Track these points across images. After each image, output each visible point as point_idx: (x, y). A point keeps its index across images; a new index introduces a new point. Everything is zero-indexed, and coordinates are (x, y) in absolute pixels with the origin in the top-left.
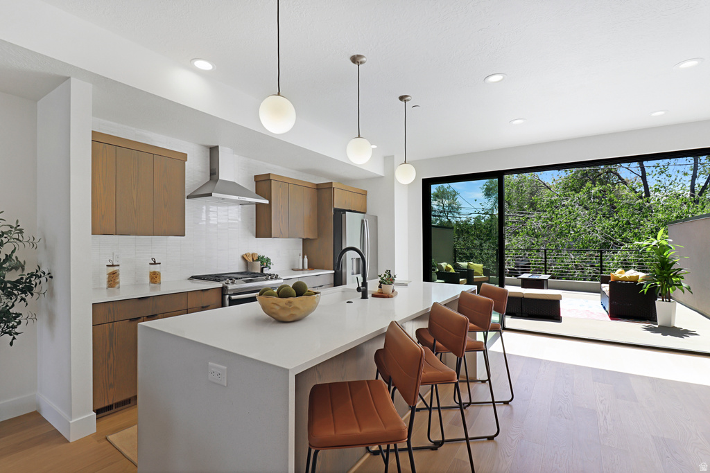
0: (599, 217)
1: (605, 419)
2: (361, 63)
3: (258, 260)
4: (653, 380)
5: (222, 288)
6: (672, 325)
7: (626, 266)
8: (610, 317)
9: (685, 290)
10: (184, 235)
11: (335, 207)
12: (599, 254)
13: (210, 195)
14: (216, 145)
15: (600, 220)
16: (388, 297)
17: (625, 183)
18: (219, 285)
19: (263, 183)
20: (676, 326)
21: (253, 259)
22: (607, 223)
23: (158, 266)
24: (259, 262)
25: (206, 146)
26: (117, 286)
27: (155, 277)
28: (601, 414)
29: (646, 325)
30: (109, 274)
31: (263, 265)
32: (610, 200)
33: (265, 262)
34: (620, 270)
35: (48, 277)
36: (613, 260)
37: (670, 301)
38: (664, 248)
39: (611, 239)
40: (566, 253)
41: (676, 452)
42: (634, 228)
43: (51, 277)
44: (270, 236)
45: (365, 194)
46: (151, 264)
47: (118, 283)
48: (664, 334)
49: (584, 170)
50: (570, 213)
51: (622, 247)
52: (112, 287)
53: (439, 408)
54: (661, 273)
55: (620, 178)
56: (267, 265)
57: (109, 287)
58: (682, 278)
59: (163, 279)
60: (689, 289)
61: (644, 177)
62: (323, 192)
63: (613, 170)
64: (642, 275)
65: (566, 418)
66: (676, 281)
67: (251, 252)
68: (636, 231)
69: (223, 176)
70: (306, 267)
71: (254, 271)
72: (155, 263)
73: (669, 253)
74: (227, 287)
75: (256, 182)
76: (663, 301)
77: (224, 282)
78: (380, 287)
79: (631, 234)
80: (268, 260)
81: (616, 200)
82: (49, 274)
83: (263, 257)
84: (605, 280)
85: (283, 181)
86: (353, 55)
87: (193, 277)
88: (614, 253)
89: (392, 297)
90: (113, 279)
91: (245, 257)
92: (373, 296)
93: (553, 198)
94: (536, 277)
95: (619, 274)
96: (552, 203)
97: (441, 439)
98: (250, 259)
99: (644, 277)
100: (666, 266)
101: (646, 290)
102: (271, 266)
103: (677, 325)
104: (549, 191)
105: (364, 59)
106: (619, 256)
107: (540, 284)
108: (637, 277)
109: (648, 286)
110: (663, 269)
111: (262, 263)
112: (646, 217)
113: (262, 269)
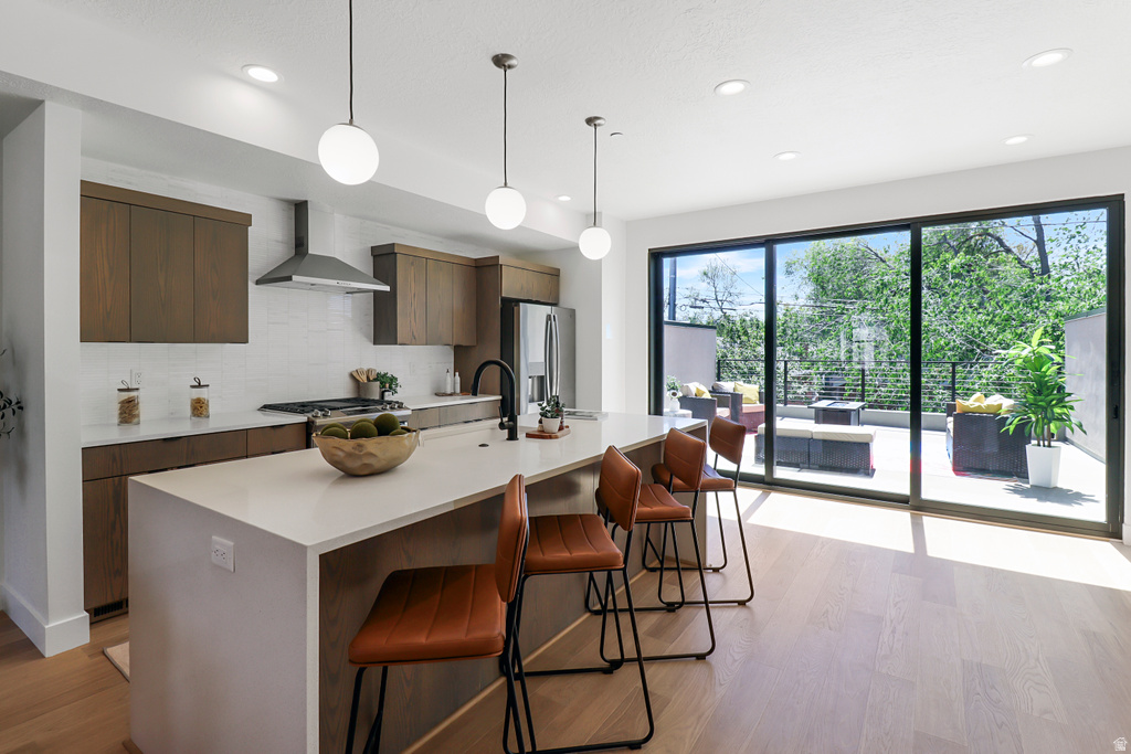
0: (961, 308)
1: (894, 632)
2: (510, 67)
3: (375, 380)
4: (991, 573)
5: (307, 423)
6: (1052, 486)
8: (954, 470)
9: (1076, 427)
10: (246, 342)
11: (504, 295)
13: (289, 278)
14: (304, 199)
16: (550, 437)
17: (1008, 251)
18: (302, 418)
19: (384, 260)
20: (1059, 486)
21: (368, 378)
23: (205, 389)
24: (379, 383)
25: (288, 202)
26: (135, 420)
27: (199, 408)
28: (888, 624)
29: (1013, 484)
30: (123, 403)
31: (384, 387)
32: (978, 279)
33: (387, 382)
34: (979, 395)
35: (15, 407)
36: (980, 378)
37: (1049, 446)
38: (1041, 360)
39: (979, 345)
41: (993, 687)
43: (21, 408)
45: (556, 274)
46: (193, 387)
47: (138, 416)
48: (1040, 499)
49: (941, 232)
51: (996, 358)
52: (126, 422)
53: (630, 610)
54: (1035, 400)
55: (1001, 243)
56: (390, 387)
57: (121, 422)
58: (1072, 408)
59: (212, 409)
60: (1080, 426)
61: (1040, 243)
63: (990, 231)
64: (1007, 403)
65: (830, 629)
66: (1060, 414)
67: (365, 368)
68: (1019, 330)
69: (314, 248)
70: (458, 391)
71: (368, 397)
72: (199, 386)
73: (1049, 368)
74: (313, 422)
75: (374, 256)
76: (1039, 445)
77: (310, 415)
78: (540, 422)
79: (1012, 336)
80: (393, 379)
81: (987, 279)
82: (18, 403)
83: (386, 374)
85: (416, 255)
86: (495, 54)
87: (266, 407)
88: (981, 367)
89: (556, 437)
90: (128, 411)
91: (355, 374)
92: (529, 436)
93: (886, 278)
94: (840, 406)
95: (974, 402)
96: (884, 285)
97: (619, 657)
98: (363, 378)
99: (1010, 406)
100: (1044, 389)
101: (1012, 428)
102: (398, 389)
103: (1062, 485)
104: (883, 265)
105: (513, 62)
106: (990, 372)
107: (843, 417)
108: (1000, 406)
109: (1016, 421)
110: (1040, 393)
111: (383, 384)
112: (1037, 308)
113: (382, 394)
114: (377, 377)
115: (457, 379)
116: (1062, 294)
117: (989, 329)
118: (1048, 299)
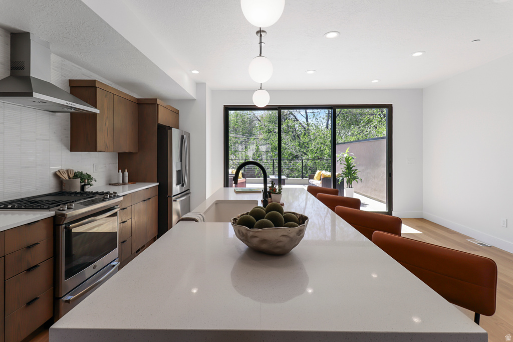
3: (76, 177)
5: (54, 217)
9: (359, 181)
11: (160, 123)
14: (26, 31)
19: (83, 90)
21: (69, 176)
24: (79, 179)
31: (84, 182)
33: (85, 179)
37: (351, 188)
44: (96, 150)
45: (177, 113)
56: (88, 182)
60: (361, 180)
61: (307, 119)
63: (293, 113)
67: (65, 169)
70: (127, 180)
71: (71, 191)
75: (71, 86)
77: (56, 209)
80: (89, 177)
83: (83, 173)
85: (107, 89)
91: (58, 174)
98: (65, 177)
101: (340, 182)
102: (93, 182)
111: (82, 180)
113: (83, 187)
114: (77, 175)
115: (126, 173)
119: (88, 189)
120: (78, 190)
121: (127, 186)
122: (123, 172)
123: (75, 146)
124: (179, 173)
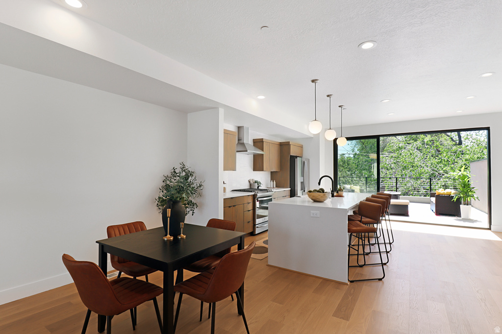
0: (428, 157)
5: (254, 195)
6: (469, 219)
7: (446, 187)
8: (436, 215)
9: (476, 199)
10: (236, 170)
11: (291, 154)
12: (429, 180)
14: (241, 126)
15: (430, 159)
18: (253, 193)
19: (259, 143)
22: (435, 161)
23: (225, 185)
25: (236, 126)
32: (437, 146)
34: (441, 189)
36: (438, 184)
37: (468, 205)
38: (464, 176)
39: (436, 171)
40: (408, 179)
42: (451, 164)
44: (263, 171)
45: (302, 147)
48: (464, 222)
50: (411, 154)
51: (443, 176)
54: (463, 190)
58: (474, 192)
59: (227, 190)
60: (477, 198)
62: (284, 147)
64: (453, 191)
66: (471, 194)
67: (252, 179)
68: (453, 165)
69: (245, 141)
73: (467, 179)
74: (257, 195)
75: (254, 142)
76: (464, 205)
78: (337, 192)
79: (449, 168)
80: (260, 182)
81: (440, 146)
84: (432, 195)
85: (268, 142)
88: (438, 180)
91: (249, 181)
92: (336, 196)
93: (400, 145)
95: (441, 191)
98: (252, 182)
101: (455, 200)
102: (261, 185)
103: (471, 218)
106: (442, 181)
108: (451, 192)
109: (457, 197)
110: (464, 187)
111: (258, 184)
112: (459, 157)
113: (258, 187)
114: (256, 182)
115: (275, 182)
116: (468, 152)
117: (440, 165)
118: (463, 154)
119: (260, 188)
120: (257, 188)
121: (275, 189)
122: (273, 182)
123: (255, 168)
124: (302, 183)
